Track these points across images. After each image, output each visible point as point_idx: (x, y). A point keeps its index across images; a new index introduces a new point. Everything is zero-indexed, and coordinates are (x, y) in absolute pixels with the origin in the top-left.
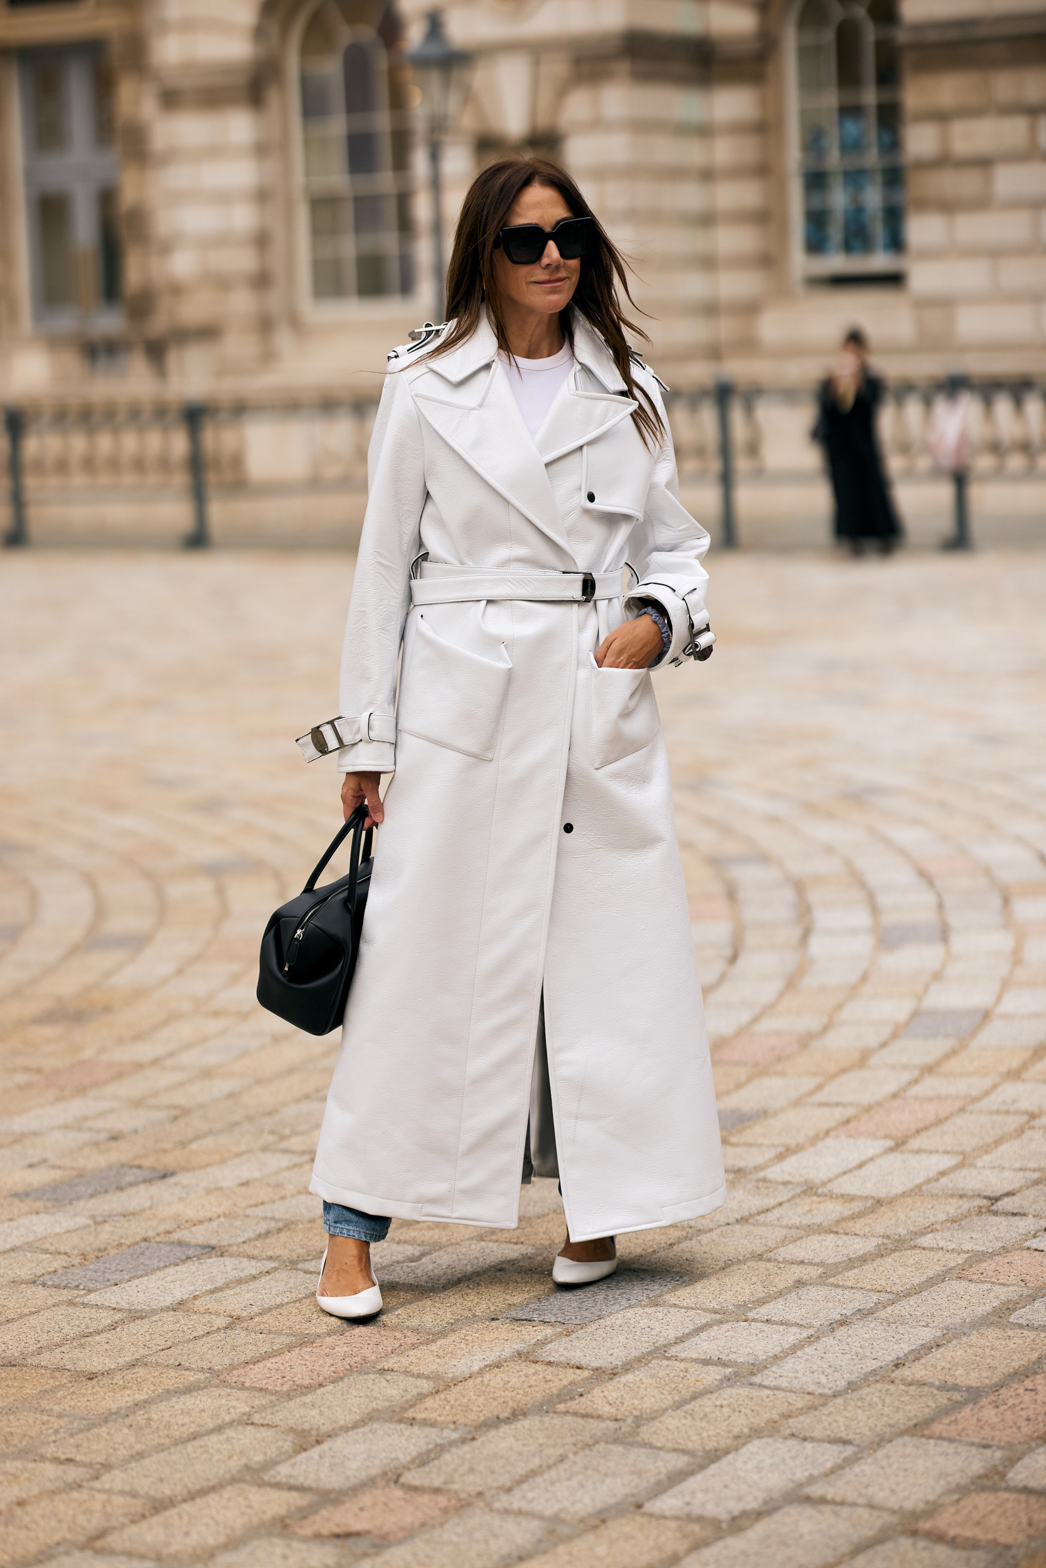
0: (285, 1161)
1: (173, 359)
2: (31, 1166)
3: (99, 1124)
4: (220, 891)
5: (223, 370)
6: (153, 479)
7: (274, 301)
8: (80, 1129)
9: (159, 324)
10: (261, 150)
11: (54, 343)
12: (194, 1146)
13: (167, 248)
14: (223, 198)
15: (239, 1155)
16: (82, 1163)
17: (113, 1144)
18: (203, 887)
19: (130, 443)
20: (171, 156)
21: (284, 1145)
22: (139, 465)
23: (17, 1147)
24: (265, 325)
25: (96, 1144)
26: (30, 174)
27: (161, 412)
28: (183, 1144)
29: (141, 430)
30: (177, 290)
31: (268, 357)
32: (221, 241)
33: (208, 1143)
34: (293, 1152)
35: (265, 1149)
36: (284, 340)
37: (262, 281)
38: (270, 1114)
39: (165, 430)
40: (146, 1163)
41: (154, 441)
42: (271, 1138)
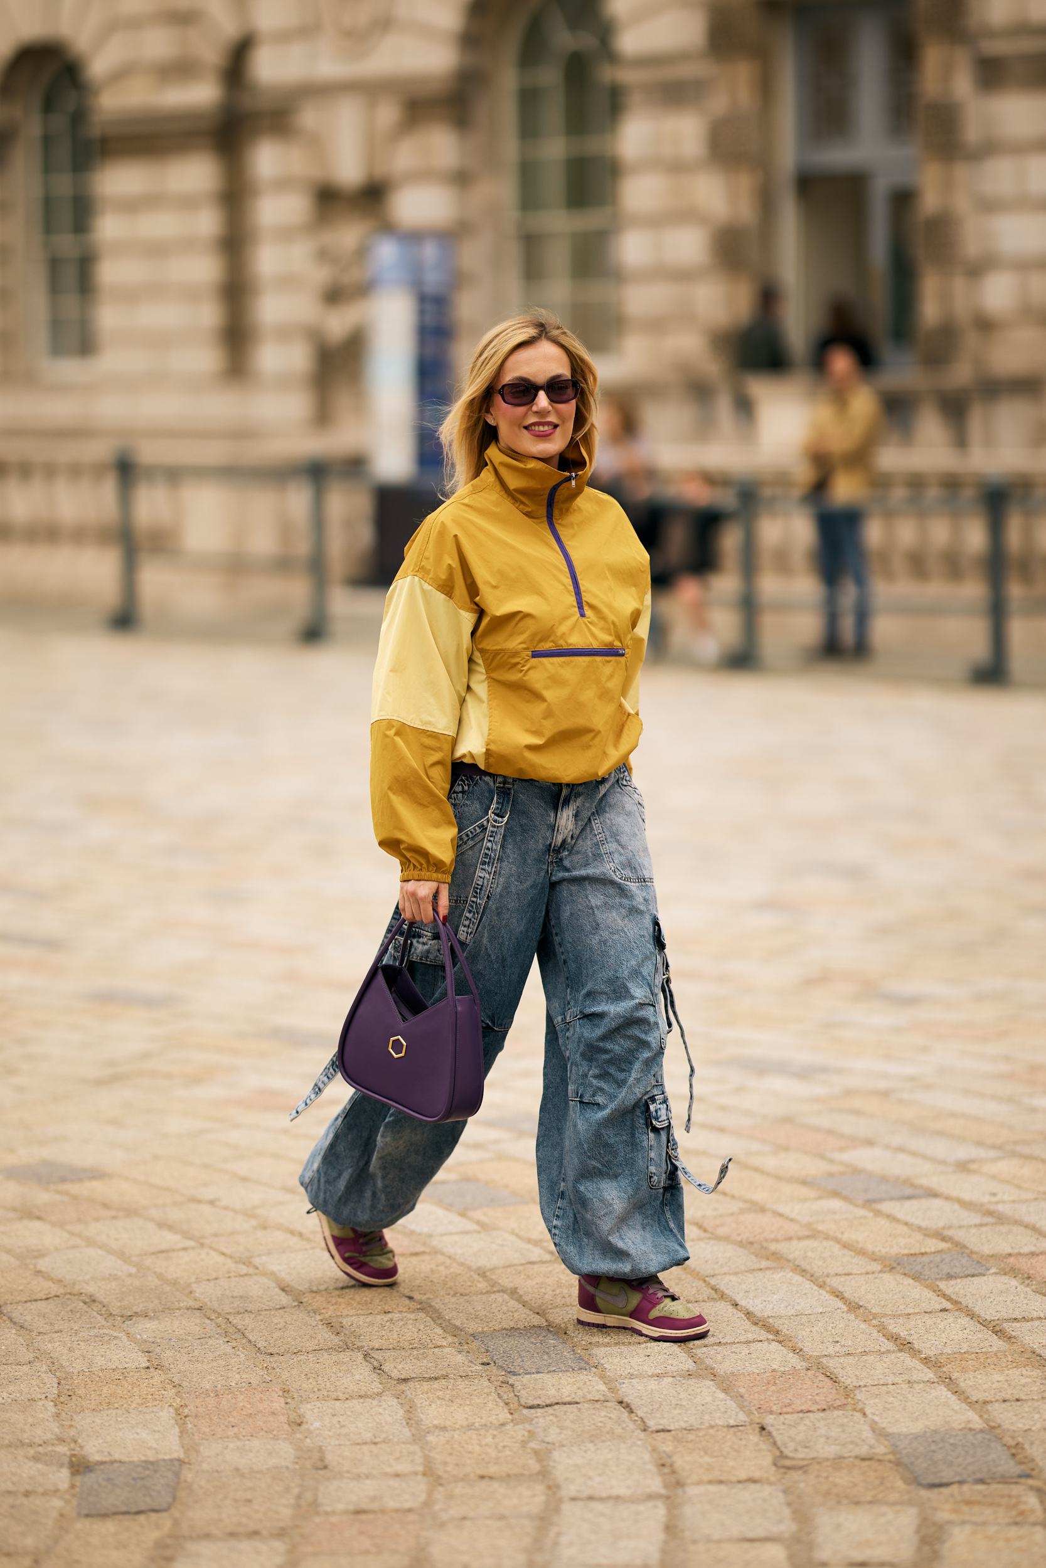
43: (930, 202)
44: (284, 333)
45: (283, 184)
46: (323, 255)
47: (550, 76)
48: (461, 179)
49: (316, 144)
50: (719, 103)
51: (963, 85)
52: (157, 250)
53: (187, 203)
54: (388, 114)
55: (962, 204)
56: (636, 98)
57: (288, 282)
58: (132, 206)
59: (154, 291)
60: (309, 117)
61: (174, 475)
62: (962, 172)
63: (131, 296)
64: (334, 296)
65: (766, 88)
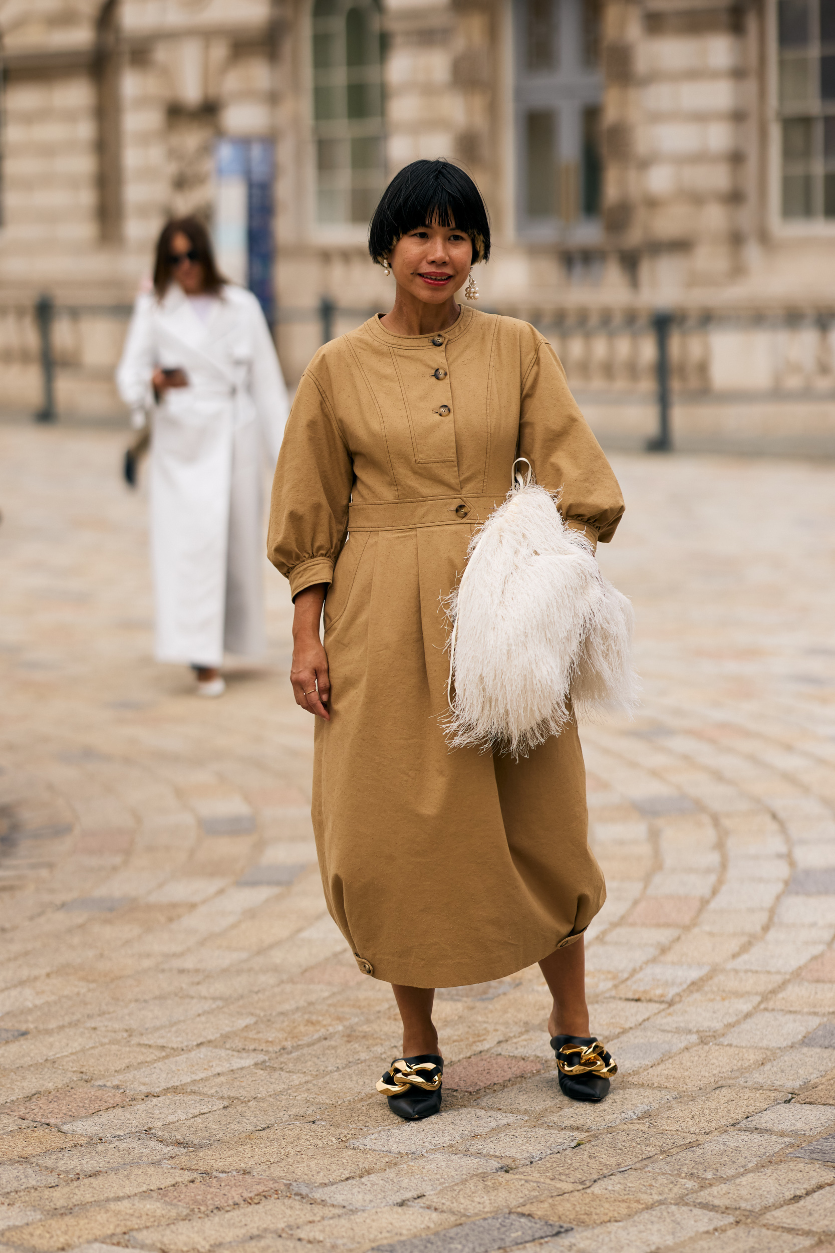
0: (703, 1221)
1: (645, 269)
2: (402, 1204)
3: (489, 1147)
4: (654, 836)
5: (693, 281)
6: (621, 384)
7: (746, 217)
8: (466, 1153)
9: (634, 237)
10: (738, 74)
11: (533, 251)
12: (597, 1189)
13: (644, 164)
14: (700, 117)
15: (649, 1207)
16: (464, 1204)
17: (503, 1177)
18: (638, 829)
19: (600, 348)
20: (653, 77)
21: (704, 1196)
22: (608, 370)
23: (391, 1174)
24: (736, 240)
25: (483, 1177)
26: (519, 93)
27: (631, 318)
28: (585, 1185)
29: (611, 336)
30: (652, 203)
31: (738, 271)
32: (698, 158)
33: (613, 1185)
34: (714, 1208)
35: (681, 1201)
36: (753, 253)
37: (735, 198)
38: (690, 1146)
39: (635, 336)
40: (539, 1210)
41: (623, 347)
42: (690, 1184)
43: (610, 116)
44: (143, 211)
45: (142, 102)
46: (173, 154)
47: (338, 25)
48: (273, 99)
49: (166, 73)
50: (459, 44)
51: (634, 31)
52: (48, 151)
53: (69, 116)
54: (219, 51)
55: (634, 116)
56: (399, 40)
57: (148, 174)
58: (29, 118)
59: (46, 181)
60: (161, 54)
61: (75, 313)
62: (633, 94)
63: (28, 184)
64: (181, 183)
65: (493, 33)
